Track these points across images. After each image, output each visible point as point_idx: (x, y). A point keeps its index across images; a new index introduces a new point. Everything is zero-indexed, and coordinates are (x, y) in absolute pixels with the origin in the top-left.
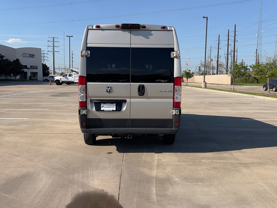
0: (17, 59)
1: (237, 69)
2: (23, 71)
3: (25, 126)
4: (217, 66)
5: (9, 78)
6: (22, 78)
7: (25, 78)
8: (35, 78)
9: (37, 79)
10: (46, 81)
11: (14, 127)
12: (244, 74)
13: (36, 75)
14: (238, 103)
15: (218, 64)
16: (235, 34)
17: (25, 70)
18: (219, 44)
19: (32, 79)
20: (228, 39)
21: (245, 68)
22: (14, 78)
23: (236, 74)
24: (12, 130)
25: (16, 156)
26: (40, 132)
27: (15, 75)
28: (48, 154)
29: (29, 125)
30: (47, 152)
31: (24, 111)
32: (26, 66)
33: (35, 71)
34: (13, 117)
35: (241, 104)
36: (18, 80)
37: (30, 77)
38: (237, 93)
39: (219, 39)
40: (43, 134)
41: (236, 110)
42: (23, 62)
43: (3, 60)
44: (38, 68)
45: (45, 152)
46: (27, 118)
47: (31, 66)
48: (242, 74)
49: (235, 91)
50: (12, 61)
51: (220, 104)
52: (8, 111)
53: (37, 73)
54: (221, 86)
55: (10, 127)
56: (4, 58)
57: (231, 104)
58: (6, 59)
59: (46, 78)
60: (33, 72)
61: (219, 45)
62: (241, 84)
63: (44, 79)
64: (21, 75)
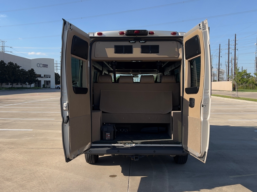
0: (32, 69)
1: (240, 77)
2: (37, 80)
3: (27, 139)
4: (219, 73)
5: (24, 86)
6: (36, 86)
7: (39, 86)
8: (48, 86)
9: (50, 87)
10: (58, 89)
11: (16, 140)
12: (247, 82)
13: (49, 83)
14: (245, 111)
15: (219, 71)
16: (235, 43)
17: (39, 79)
18: (220, 52)
19: (45, 87)
20: (229, 48)
21: (248, 76)
22: (29, 86)
23: (240, 81)
24: (12, 143)
25: (8, 180)
26: (41, 147)
27: (30, 83)
28: (44, 176)
29: (31, 138)
30: (43, 174)
31: (30, 121)
32: (40, 75)
33: (48, 79)
34: (17, 128)
35: (249, 112)
36: (33, 88)
37: (44, 85)
38: (242, 99)
39: (220, 48)
40: (44, 149)
41: (245, 119)
42: (37, 72)
43: (19, 70)
44: (51, 77)
45: (42, 174)
46: (31, 129)
47: (45, 75)
48: (245, 81)
49: (238, 98)
50: (27, 71)
51: (227, 112)
52: (14, 121)
53: (50, 81)
54: (223, 92)
55: (12, 140)
56: (20, 68)
57: (238, 111)
58: (22, 69)
59: (58, 85)
60: (46, 81)
61: (220, 54)
62: (242, 90)
63: (57, 87)
64: (36, 84)
